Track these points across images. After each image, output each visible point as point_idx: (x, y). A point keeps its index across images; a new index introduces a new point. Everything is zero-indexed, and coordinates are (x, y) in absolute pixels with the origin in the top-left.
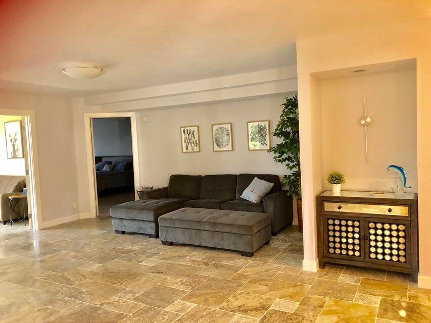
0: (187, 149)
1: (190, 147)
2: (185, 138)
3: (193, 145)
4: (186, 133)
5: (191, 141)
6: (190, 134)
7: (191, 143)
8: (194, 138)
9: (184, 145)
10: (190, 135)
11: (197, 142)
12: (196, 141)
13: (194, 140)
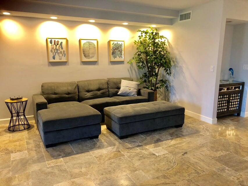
0: (54, 58)
1: (57, 57)
2: (53, 48)
3: (61, 55)
4: (53, 43)
5: (58, 51)
6: (58, 44)
7: (58, 53)
8: (62, 49)
9: (51, 55)
10: (58, 46)
11: (65, 53)
12: (64, 51)
13: (62, 50)
